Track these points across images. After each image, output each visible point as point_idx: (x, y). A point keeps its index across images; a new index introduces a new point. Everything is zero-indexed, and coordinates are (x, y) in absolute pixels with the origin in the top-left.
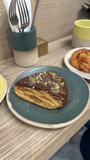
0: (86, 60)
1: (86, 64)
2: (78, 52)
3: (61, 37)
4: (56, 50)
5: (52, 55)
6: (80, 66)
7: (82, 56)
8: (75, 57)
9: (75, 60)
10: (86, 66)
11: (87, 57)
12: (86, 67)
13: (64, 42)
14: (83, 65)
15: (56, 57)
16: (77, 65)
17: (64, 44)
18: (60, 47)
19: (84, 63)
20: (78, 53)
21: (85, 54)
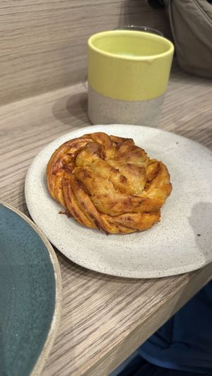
0: (88, 182)
1: (86, 199)
2: (75, 146)
3: (66, 82)
4: (34, 125)
5: (9, 142)
6: (68, 201)
7: (83, 161)
8: (61, 164)
9: (58, 174)
10: (83, 204)
11: (98, 169)
12: (85, 208)
13: (73, 97)
14: (76, 199)
15: (20, 150)
16: (60, 195)
17: (68, 108)
18: (51, 115)
19: (80, 194)
20: (73, 151)
21: (96, 157)
